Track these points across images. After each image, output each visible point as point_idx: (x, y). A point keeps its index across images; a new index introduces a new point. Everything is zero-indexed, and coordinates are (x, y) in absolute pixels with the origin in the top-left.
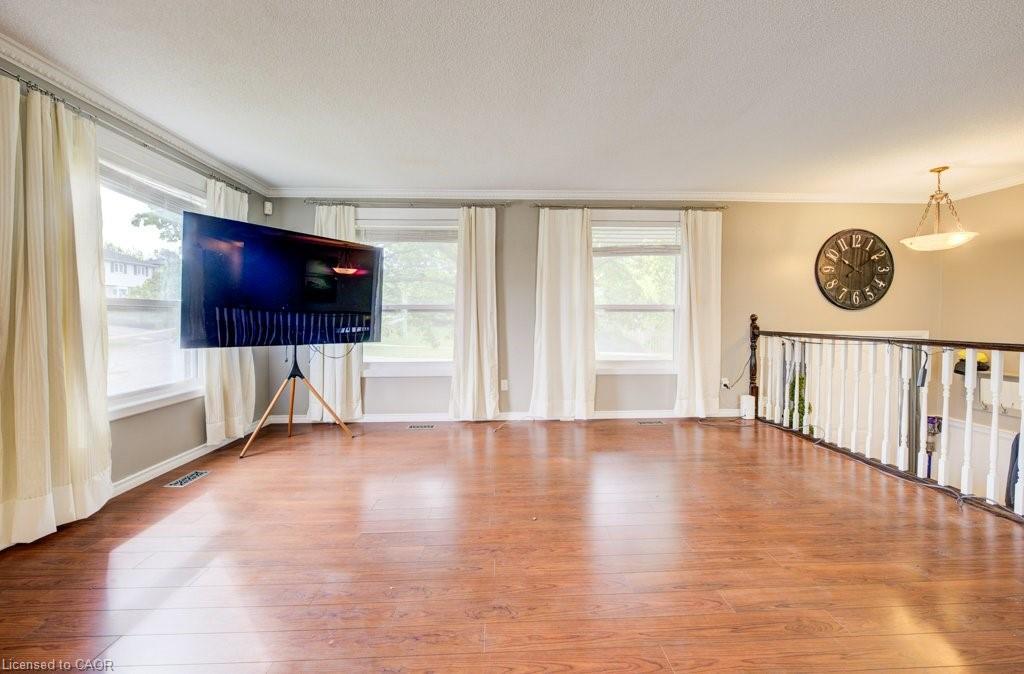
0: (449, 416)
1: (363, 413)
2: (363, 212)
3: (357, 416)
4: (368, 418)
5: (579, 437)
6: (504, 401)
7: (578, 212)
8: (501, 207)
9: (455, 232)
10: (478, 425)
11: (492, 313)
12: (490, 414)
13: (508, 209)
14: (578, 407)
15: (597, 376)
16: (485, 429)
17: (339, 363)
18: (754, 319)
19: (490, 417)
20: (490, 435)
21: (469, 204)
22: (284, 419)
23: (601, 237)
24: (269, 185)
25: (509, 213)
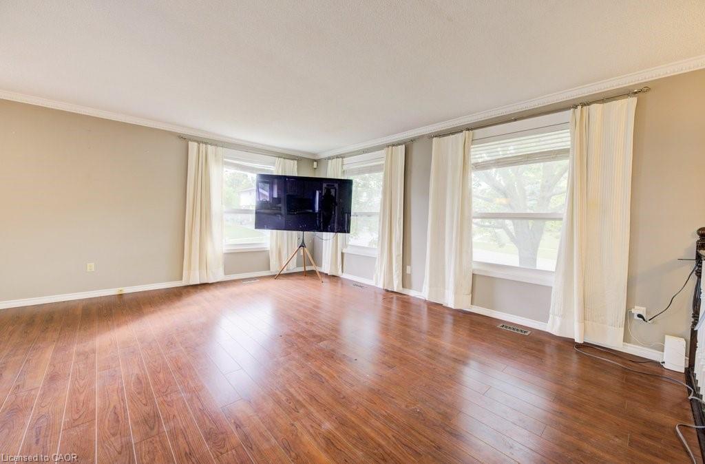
0: (373, 282)
1: (343, 272)
2: (345, 161)
3: (339, 273)
4: (344, 276)
6: (405, 281)
7: (461, 135)
15: (473, 274)
16: (392, 298)
19: (395, 288)
21: (390, 145)
25: (415, 146)
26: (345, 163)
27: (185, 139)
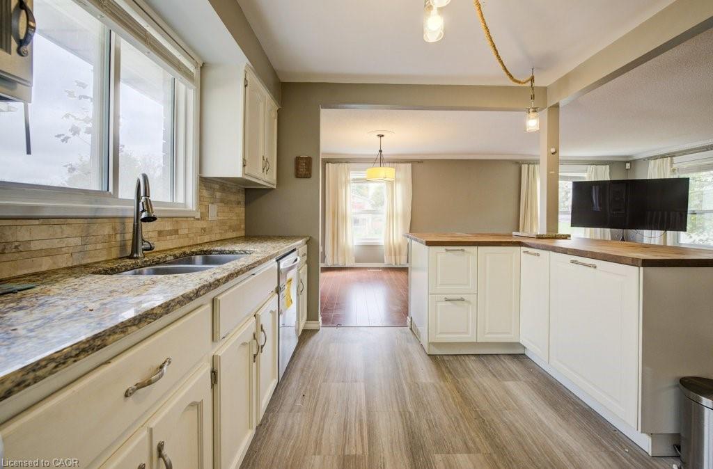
24: (627, 157)
26: (676, 161)
27: (518, 164)
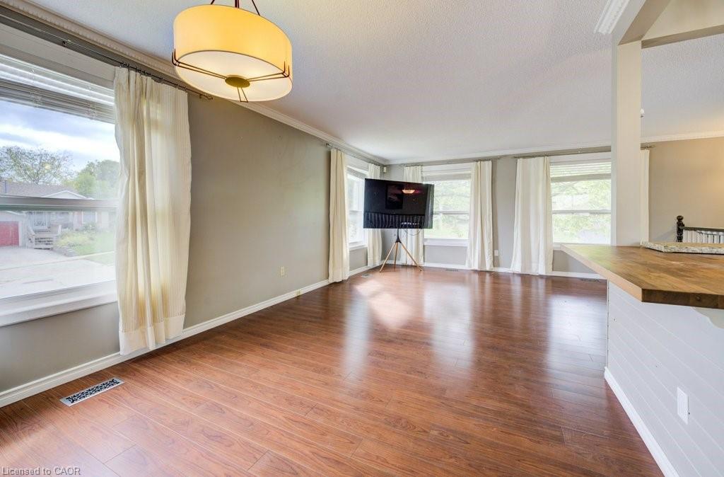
0: (466, 267)
1: (424, 262)
2: (424, 168)
3: (421, 263)
4: (426, 265)
5: (541, 283)
6: (496, 262)
7: (541, 159)
8: (494, 160)
9: (470, 174)
10: (481, 273)
11: (489, 216)
12: (488, 267)
13: (498, 161)
14: (541, 267)
15: (554, 251)
16: (485, 276)
17: (414, 237)
18: (680, 219)
19: (488, 269)
20: (488, 278)
21: (477, 160)
22: (392, 262)
23: (556, 171)
24: (386, 160)
25: (499, 163)
26: (423, 170)
